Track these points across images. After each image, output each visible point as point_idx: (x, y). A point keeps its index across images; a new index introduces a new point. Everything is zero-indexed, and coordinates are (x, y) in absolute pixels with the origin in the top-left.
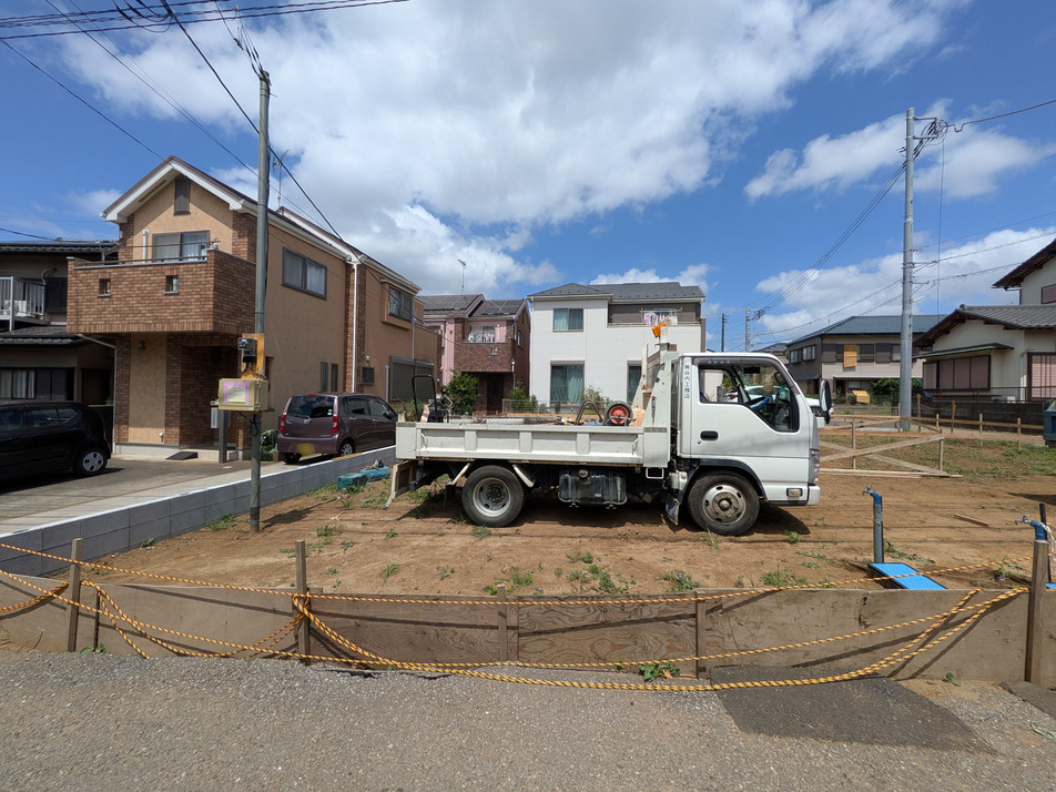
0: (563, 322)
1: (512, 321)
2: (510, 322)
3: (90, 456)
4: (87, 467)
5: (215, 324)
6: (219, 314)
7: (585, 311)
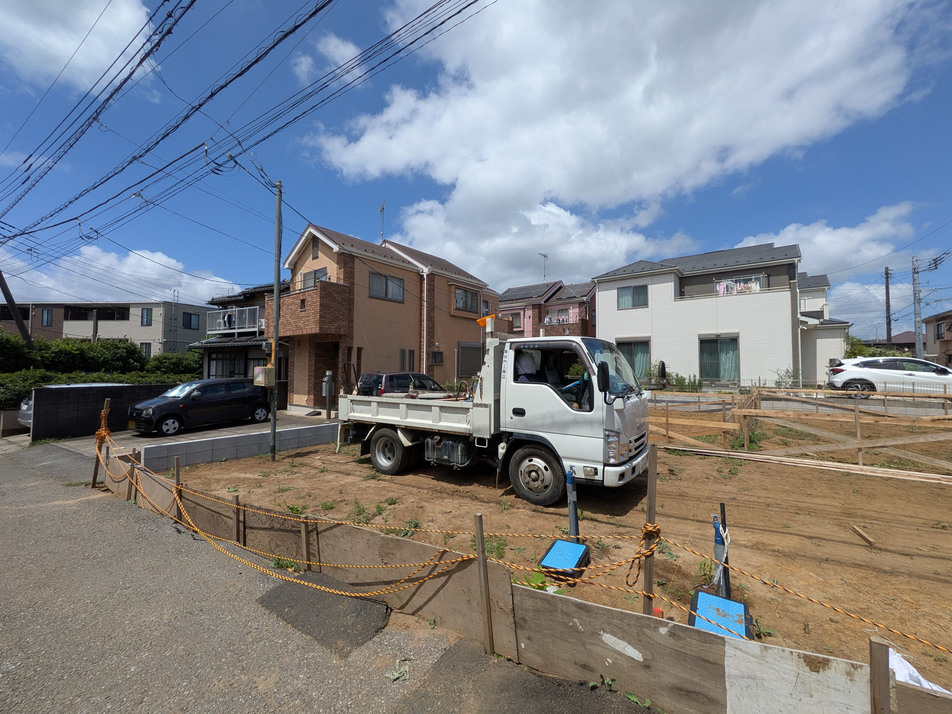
0: (628, 299)
1: (584, 303)
2: (582, 304)
3: (259, 411)
4: (257, 417)
5: (321, 328)
6: (323, 322)
7: (649, 287)
